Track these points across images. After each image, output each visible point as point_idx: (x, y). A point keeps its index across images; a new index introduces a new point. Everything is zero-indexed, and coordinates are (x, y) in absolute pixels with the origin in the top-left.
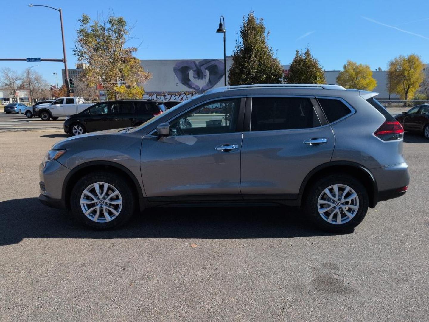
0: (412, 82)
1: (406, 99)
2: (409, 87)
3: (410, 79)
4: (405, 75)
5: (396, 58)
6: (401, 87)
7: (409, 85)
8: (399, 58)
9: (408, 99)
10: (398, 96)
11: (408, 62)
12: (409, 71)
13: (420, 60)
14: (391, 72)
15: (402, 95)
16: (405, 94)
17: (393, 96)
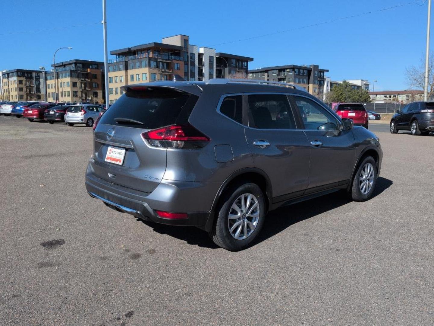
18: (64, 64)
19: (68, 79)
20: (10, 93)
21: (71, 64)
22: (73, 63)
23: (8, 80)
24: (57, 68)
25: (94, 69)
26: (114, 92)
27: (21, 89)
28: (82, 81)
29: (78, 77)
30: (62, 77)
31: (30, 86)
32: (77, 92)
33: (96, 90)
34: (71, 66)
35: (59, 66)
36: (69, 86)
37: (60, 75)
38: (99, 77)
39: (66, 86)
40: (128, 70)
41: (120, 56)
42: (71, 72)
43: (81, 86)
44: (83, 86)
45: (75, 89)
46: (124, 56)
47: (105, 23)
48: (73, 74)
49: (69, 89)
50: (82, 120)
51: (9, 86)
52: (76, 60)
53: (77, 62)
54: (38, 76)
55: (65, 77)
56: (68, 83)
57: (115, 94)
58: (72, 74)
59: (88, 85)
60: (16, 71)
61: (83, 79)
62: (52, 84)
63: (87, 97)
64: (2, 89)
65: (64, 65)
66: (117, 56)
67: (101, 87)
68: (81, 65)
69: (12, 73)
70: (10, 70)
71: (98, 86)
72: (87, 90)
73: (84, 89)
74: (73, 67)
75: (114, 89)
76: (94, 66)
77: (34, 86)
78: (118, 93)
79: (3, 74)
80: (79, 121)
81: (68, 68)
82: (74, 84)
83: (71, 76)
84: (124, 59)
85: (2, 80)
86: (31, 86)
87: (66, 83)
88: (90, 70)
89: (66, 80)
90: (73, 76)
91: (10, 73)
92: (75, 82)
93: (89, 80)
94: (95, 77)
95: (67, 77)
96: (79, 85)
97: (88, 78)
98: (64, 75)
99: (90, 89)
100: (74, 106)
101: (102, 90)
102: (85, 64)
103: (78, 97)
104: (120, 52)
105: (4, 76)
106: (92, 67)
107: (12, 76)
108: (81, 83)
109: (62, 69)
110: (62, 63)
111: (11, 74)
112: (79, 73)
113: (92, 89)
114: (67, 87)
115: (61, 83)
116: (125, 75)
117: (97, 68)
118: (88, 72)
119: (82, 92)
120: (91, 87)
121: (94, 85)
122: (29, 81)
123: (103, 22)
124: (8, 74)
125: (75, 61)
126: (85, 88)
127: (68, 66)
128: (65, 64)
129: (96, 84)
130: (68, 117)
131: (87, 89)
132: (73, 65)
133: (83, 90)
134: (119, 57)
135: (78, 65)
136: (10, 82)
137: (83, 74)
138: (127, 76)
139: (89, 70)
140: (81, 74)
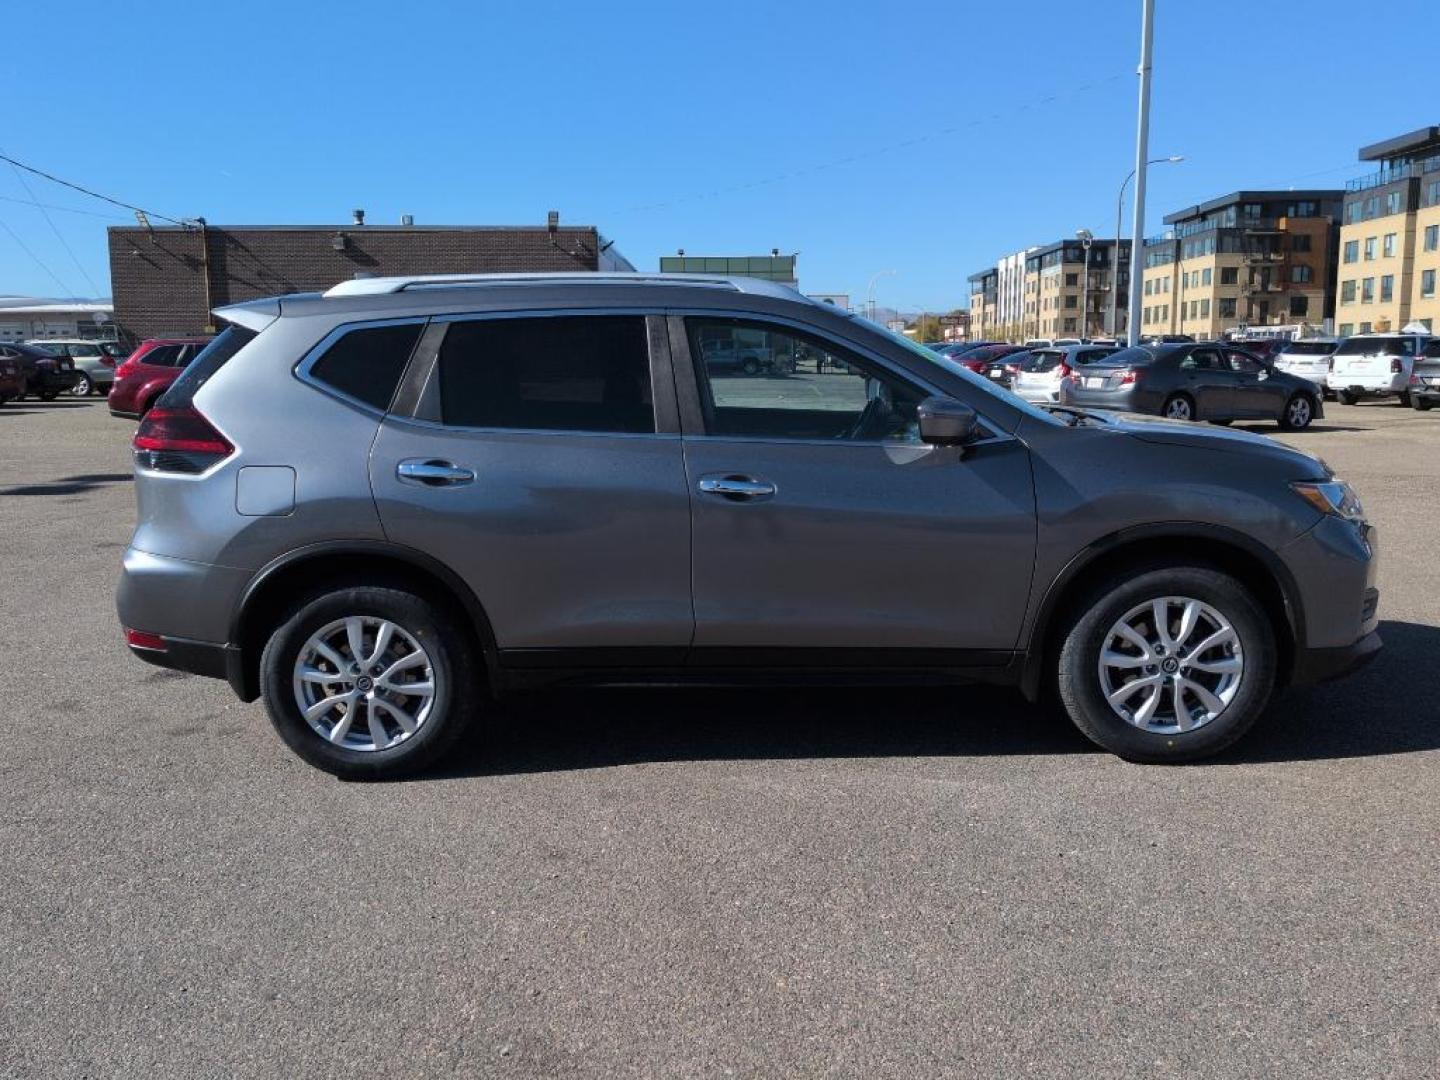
18: (1202, 210)
19: (1209, 261)
20: (1041, 315)
21: (1224, 208)
22: (1230, 205)
23: (1039, 274)
24: (1179, 226)
25: (1302, 216)
26: (1359, 294)
27: (1071, 302)
28: (1253, 261)
29: (1244, 249)
30: (1191, 256)
31: (1098, 289)
32: (1234, 300)
33: (1302, 291)
34: (1224, 214)
35: (1184, 220)
36: (1209, 283)
37: (1187, 246)
38: (1319, 244)
39: (1200, 284)
40: (1419, 212)
41: (1397, 163)
42: (1222, 233)
43: (1252, 281)
44: (1257, 278)
45: (1229, 292)
46: (1412, 161)
47: (1148, 69)
48: (1228, 240)
49: (1207, 292)
50: (1056, 396)
51: (1039, 293)
52: (1243, 194)
53: (1245, 200)
54: (1124, 258)
55: (1202, 254)
56: (1207, 271)
57: (1362, 303)
58: (1224, 241)
59: (1274, 276)
60: (1062, 245)
61: (1259, 256)
62: (1158, 280)
63: (1268, 317)
64: (1022, 304)
65: (1202, 215)
66: (1387, 164)
67: (1320, 278)
68: (1257, 209)
69: (1052, 252)
70: (1047, 244)
71: (1312, 274)
72: (1271, 293)
73: (1259, 288)
74: (1229, 220)
75: (1359, 283)
76: (1303, 208)
77: (1110, 290)
78: (1370, 297)
79: (1029, 259)
80: (1046, 399)
81: (1212, 223)
82: (1228, 276)
83: (1220, 249)
84: (1408, 169)
85: (1025, 277)
86: (1102, 288)
87: (1201, 273)
88: (1287, 224)
89: (1204, 263)
90: (1225, 247)
91: (1045, 255)
92: (1232, 268)
93: (1282, 258)
94: (1304, 244)
95: (1208, 253)
96: (1242, 276)
97: (1276, 251)
98: (1197, 246)
99: (1280, 289)
100: (1044, 352)
101: (1325, 288)
102: (1272, 204)
103: (1237, 316)
104: (1395, 148)
105: (1030, 262)
106: (1296, 212)
107: (1052, 264)
108: (1252, 271)
109: (1196, 226)
110: (1198, 207)
111: (1048, 257)
112: (1251, 236)
113: (1286, 288)
114: (1203, 284)
115: (1185, 275)
116: (1403, 229)
117: (1316, 213)
118: (1279, 230)
119: (1251, 301)
120: (1285, 280)
121: (1297, 274)
122: (1096, 274)
123: (1140, 68)
124: (1040, 258)
125: (1237, 199)
126: (1264, 285)
127: (1214, 215)
128: (1205, 210)
129: (1306, 271)
130: (1019, 386)
131: (1271, 288)
132: (1232, 212)
133: (1254, 293)
134: (1392, 167)
135: (1247, 208)
136: (1043, 281)
137: (1260, 239)
138: (1414, 231)
139: (1283, 224)
140: (1254, 240)
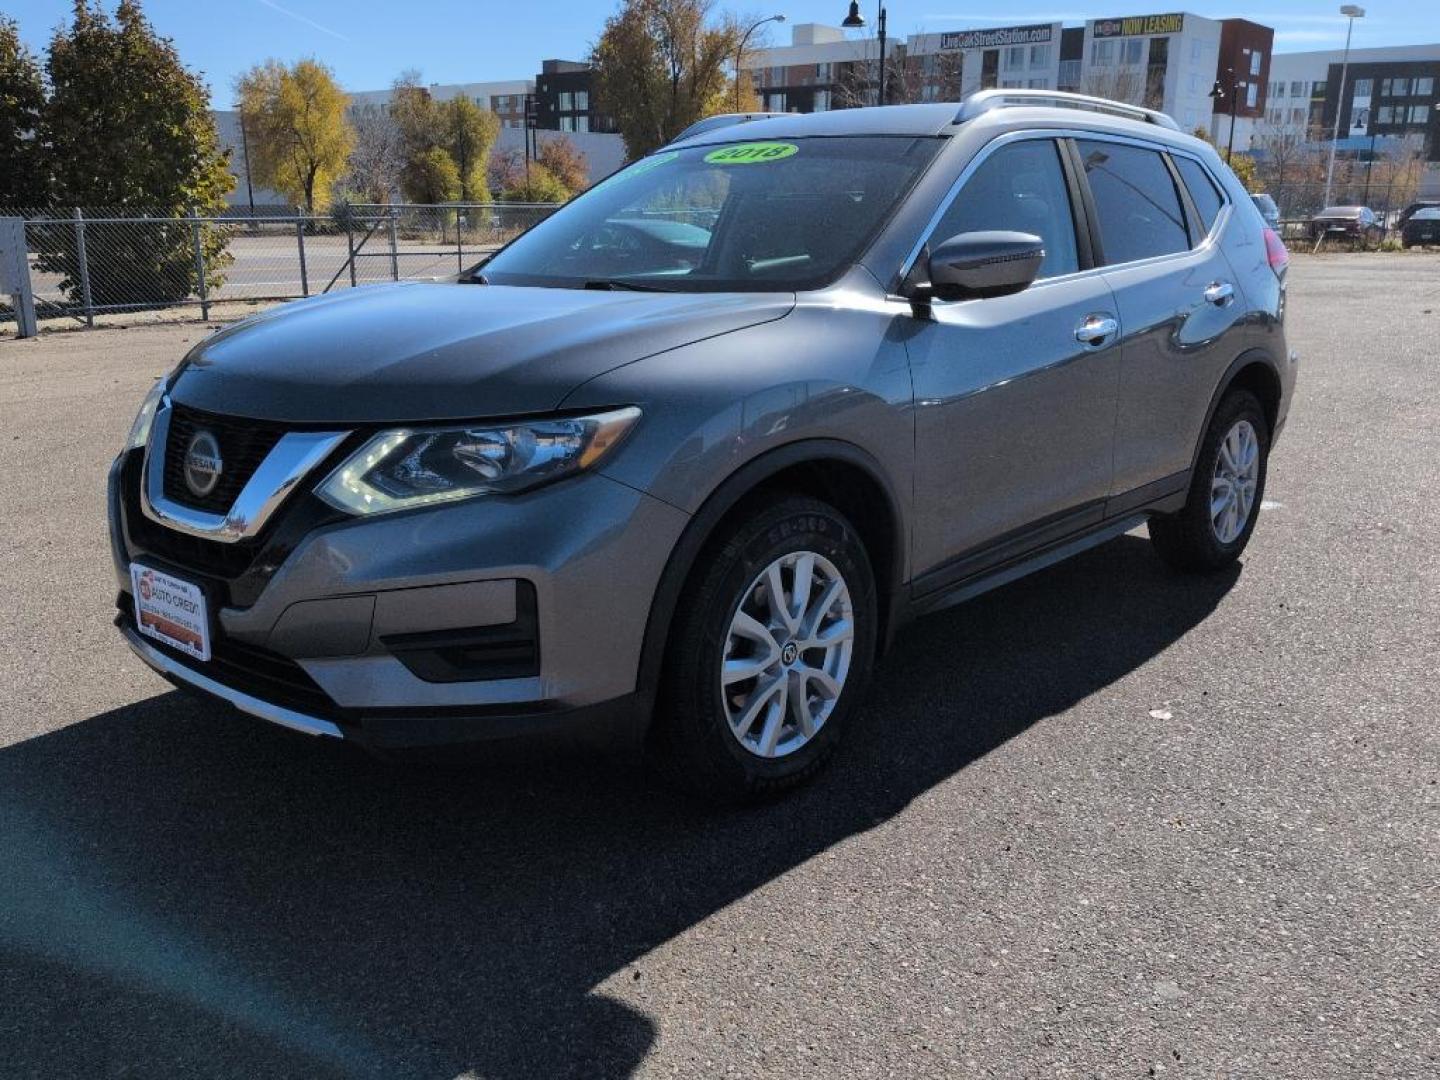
0: (320, 149)
1: (310, 209)
2: (313, 170)
3: (312, 142)
4: (297, 127)
5: (255, 69)
6: (287, 170)
7: (312, 163)
8: (267, 68)
9: (316, 207)
10: (282, 200)
11: (299, 85)
12: (305, 116)
13: (333, 81)
14: (253, 116)
15: (293, 197)
16: (304, 193)
17: (264, 197)
